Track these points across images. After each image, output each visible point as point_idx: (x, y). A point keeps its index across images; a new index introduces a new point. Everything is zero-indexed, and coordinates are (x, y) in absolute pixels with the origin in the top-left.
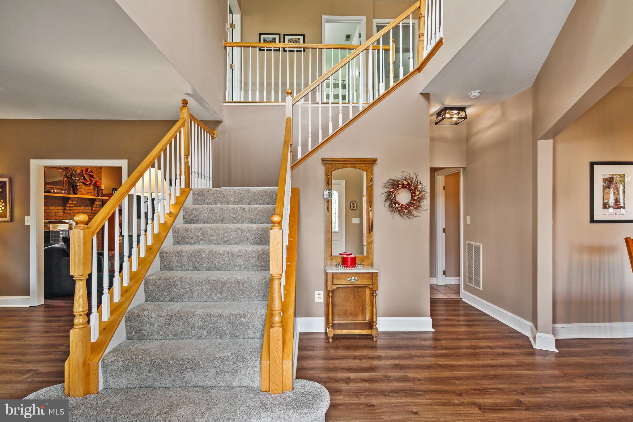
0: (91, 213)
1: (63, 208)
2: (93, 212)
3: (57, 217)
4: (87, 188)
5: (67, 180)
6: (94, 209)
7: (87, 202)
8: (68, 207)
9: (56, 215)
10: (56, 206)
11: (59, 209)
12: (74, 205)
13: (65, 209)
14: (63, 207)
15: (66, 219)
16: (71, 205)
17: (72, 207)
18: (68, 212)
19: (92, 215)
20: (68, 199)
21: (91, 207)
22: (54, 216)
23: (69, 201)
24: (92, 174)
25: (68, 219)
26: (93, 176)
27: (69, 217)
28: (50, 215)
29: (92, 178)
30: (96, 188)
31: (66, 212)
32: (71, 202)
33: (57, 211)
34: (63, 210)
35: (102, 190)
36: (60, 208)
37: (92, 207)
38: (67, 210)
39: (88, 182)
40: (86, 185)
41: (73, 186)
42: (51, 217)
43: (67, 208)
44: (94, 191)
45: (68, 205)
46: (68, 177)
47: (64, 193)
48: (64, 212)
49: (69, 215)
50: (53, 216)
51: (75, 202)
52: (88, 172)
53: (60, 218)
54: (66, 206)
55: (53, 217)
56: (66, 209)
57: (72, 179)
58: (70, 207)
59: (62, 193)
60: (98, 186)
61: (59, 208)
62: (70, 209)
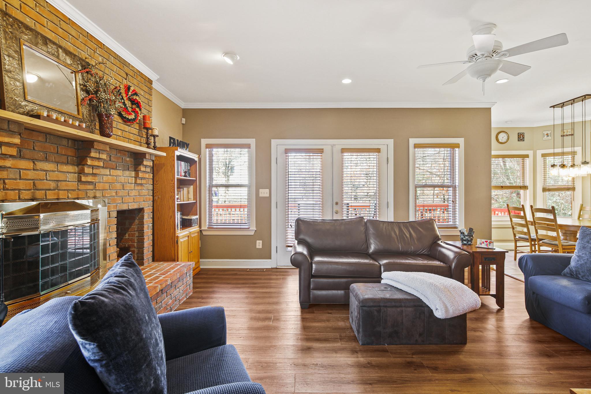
0: (135, 183)
1: (76, 169)
2: (139, 181)
3: (60, 192)
4: (127, 128)
5: (86, 97)
6: (141, 175)
7: (128, 159)
8: (89, 166)
9: (57, 188)
10: (57, 163)
11: (68, 172)
12: (101, 164)
13: (81, 172)
14: (77, 166)
15: (83, 199)
16: (96, 163)
17: (98, 167)
18: (89, 179)
19: (136, 188)
20: (89, 144)
21: (135, 171)
22: (54, 190)
23: (90, 152)
24: (137, 99)
25: (88, 198)
26: (138, 105)
27: (91, 194)
28: (40, 187)
29: (137, 109)
30: (144, 132)
31: (83, 179)
32: (97, 155)
33: (62, 177)
34: (76, 175)
35: (154, 136)
36: (70, 168)
37: (137, 171)
38: (87, 175)
39: (130, 114)
40: (126, 121)
41: (100, 116)
42: (43, 192)
43: (87, 170)
44: (139, 138)
45: (89, 162)
46: (88, 92)
47: (79, 128)
48: (80, 180)
49: (91, 187)
50: (50, 190)
51: (104, 156)
52: (130, 93)
53: (70, 195)
54: (84, 165)
55: (50, 192)
56: (83, 170)
57: (97, 97)
58: (93, 167)
59: (73, 126)
60: (148, 126)
61: (65, 168)
62: (94, 172)
